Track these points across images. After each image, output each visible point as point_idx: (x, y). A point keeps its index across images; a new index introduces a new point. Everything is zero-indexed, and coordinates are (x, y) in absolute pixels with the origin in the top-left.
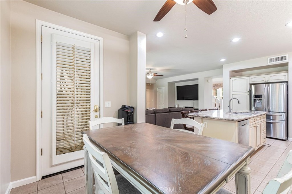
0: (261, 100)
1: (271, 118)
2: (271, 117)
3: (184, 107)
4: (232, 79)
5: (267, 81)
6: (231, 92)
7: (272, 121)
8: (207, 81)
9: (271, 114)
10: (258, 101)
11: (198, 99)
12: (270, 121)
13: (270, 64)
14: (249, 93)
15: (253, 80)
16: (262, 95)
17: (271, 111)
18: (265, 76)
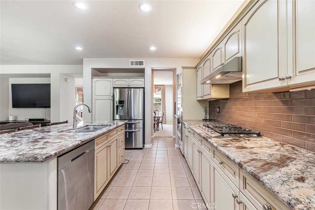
0: (123, 107)
1: (133, 127)
2: (133, 125)
3: (26, 120)
4: (94, 80)
5: (129, 86)
6: (94, 96)
7: (134, 130)
8: (66, 80)
9: (133, 122)
10: (120, 108)
11: (50, 107)
12: (132, 129)
13: (131, 67)
14: (112, 99)
15: (116, 83)
16: (124, 101)
17: (133, 119)
18: (127, 80)
